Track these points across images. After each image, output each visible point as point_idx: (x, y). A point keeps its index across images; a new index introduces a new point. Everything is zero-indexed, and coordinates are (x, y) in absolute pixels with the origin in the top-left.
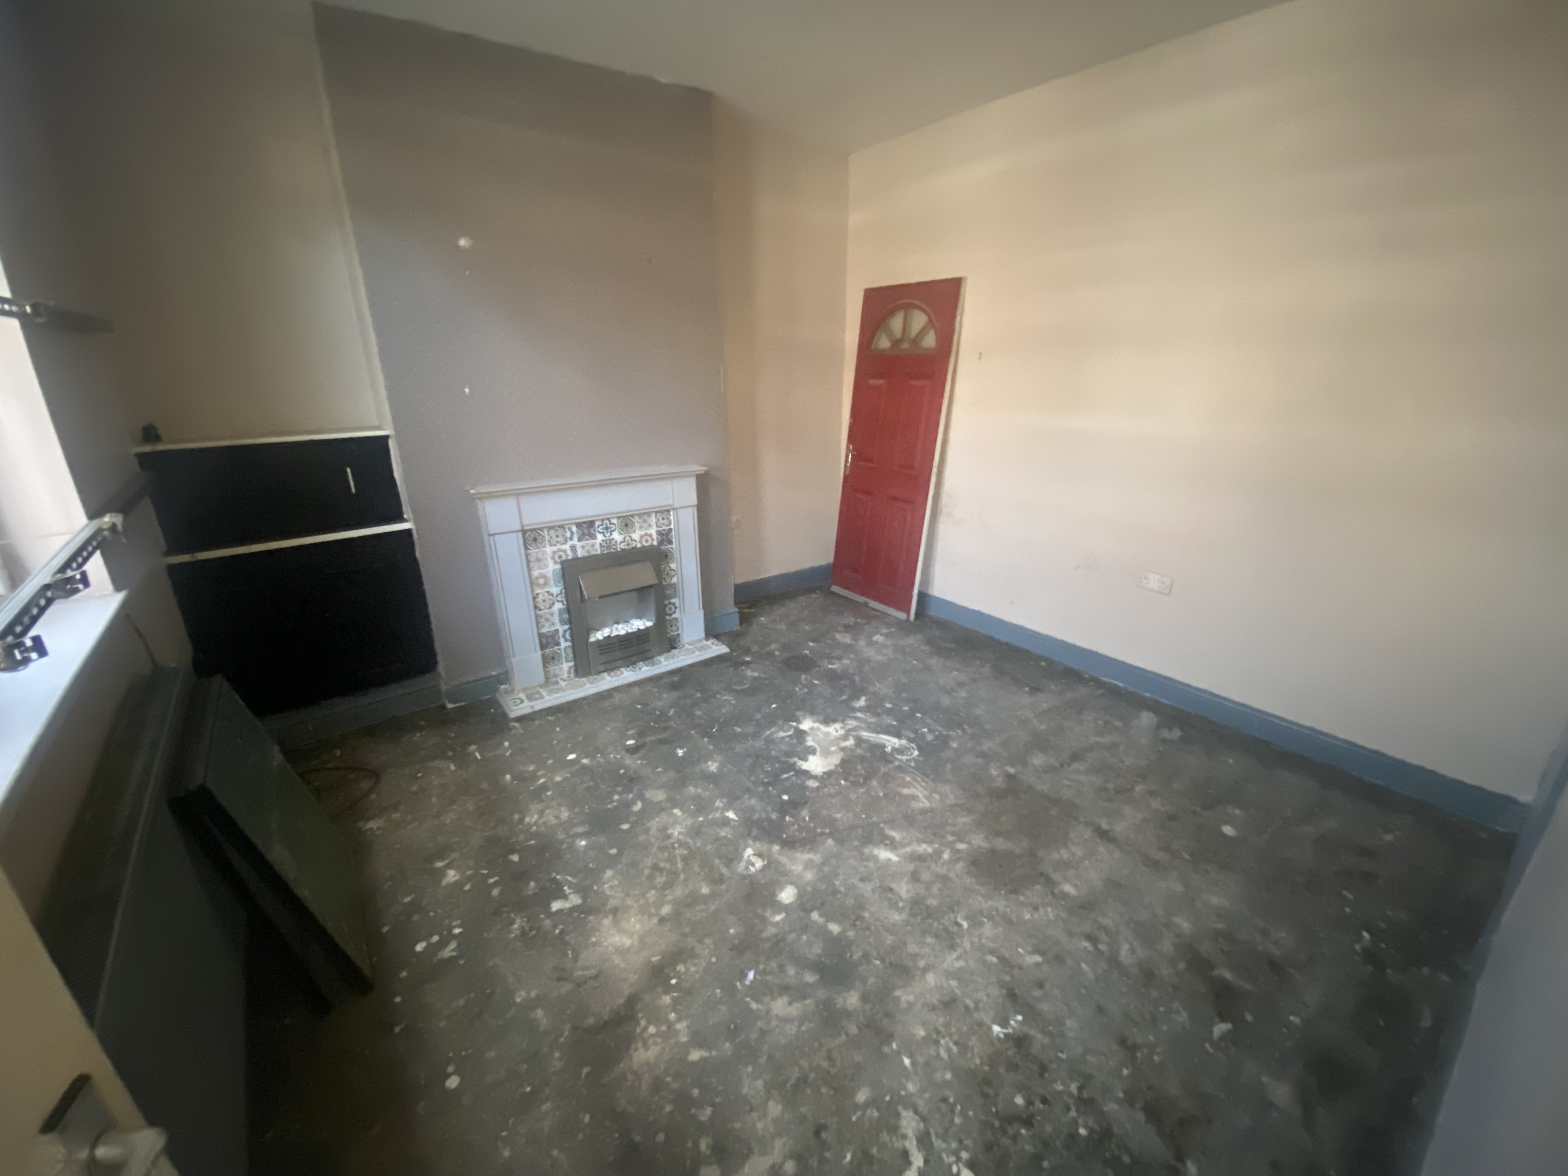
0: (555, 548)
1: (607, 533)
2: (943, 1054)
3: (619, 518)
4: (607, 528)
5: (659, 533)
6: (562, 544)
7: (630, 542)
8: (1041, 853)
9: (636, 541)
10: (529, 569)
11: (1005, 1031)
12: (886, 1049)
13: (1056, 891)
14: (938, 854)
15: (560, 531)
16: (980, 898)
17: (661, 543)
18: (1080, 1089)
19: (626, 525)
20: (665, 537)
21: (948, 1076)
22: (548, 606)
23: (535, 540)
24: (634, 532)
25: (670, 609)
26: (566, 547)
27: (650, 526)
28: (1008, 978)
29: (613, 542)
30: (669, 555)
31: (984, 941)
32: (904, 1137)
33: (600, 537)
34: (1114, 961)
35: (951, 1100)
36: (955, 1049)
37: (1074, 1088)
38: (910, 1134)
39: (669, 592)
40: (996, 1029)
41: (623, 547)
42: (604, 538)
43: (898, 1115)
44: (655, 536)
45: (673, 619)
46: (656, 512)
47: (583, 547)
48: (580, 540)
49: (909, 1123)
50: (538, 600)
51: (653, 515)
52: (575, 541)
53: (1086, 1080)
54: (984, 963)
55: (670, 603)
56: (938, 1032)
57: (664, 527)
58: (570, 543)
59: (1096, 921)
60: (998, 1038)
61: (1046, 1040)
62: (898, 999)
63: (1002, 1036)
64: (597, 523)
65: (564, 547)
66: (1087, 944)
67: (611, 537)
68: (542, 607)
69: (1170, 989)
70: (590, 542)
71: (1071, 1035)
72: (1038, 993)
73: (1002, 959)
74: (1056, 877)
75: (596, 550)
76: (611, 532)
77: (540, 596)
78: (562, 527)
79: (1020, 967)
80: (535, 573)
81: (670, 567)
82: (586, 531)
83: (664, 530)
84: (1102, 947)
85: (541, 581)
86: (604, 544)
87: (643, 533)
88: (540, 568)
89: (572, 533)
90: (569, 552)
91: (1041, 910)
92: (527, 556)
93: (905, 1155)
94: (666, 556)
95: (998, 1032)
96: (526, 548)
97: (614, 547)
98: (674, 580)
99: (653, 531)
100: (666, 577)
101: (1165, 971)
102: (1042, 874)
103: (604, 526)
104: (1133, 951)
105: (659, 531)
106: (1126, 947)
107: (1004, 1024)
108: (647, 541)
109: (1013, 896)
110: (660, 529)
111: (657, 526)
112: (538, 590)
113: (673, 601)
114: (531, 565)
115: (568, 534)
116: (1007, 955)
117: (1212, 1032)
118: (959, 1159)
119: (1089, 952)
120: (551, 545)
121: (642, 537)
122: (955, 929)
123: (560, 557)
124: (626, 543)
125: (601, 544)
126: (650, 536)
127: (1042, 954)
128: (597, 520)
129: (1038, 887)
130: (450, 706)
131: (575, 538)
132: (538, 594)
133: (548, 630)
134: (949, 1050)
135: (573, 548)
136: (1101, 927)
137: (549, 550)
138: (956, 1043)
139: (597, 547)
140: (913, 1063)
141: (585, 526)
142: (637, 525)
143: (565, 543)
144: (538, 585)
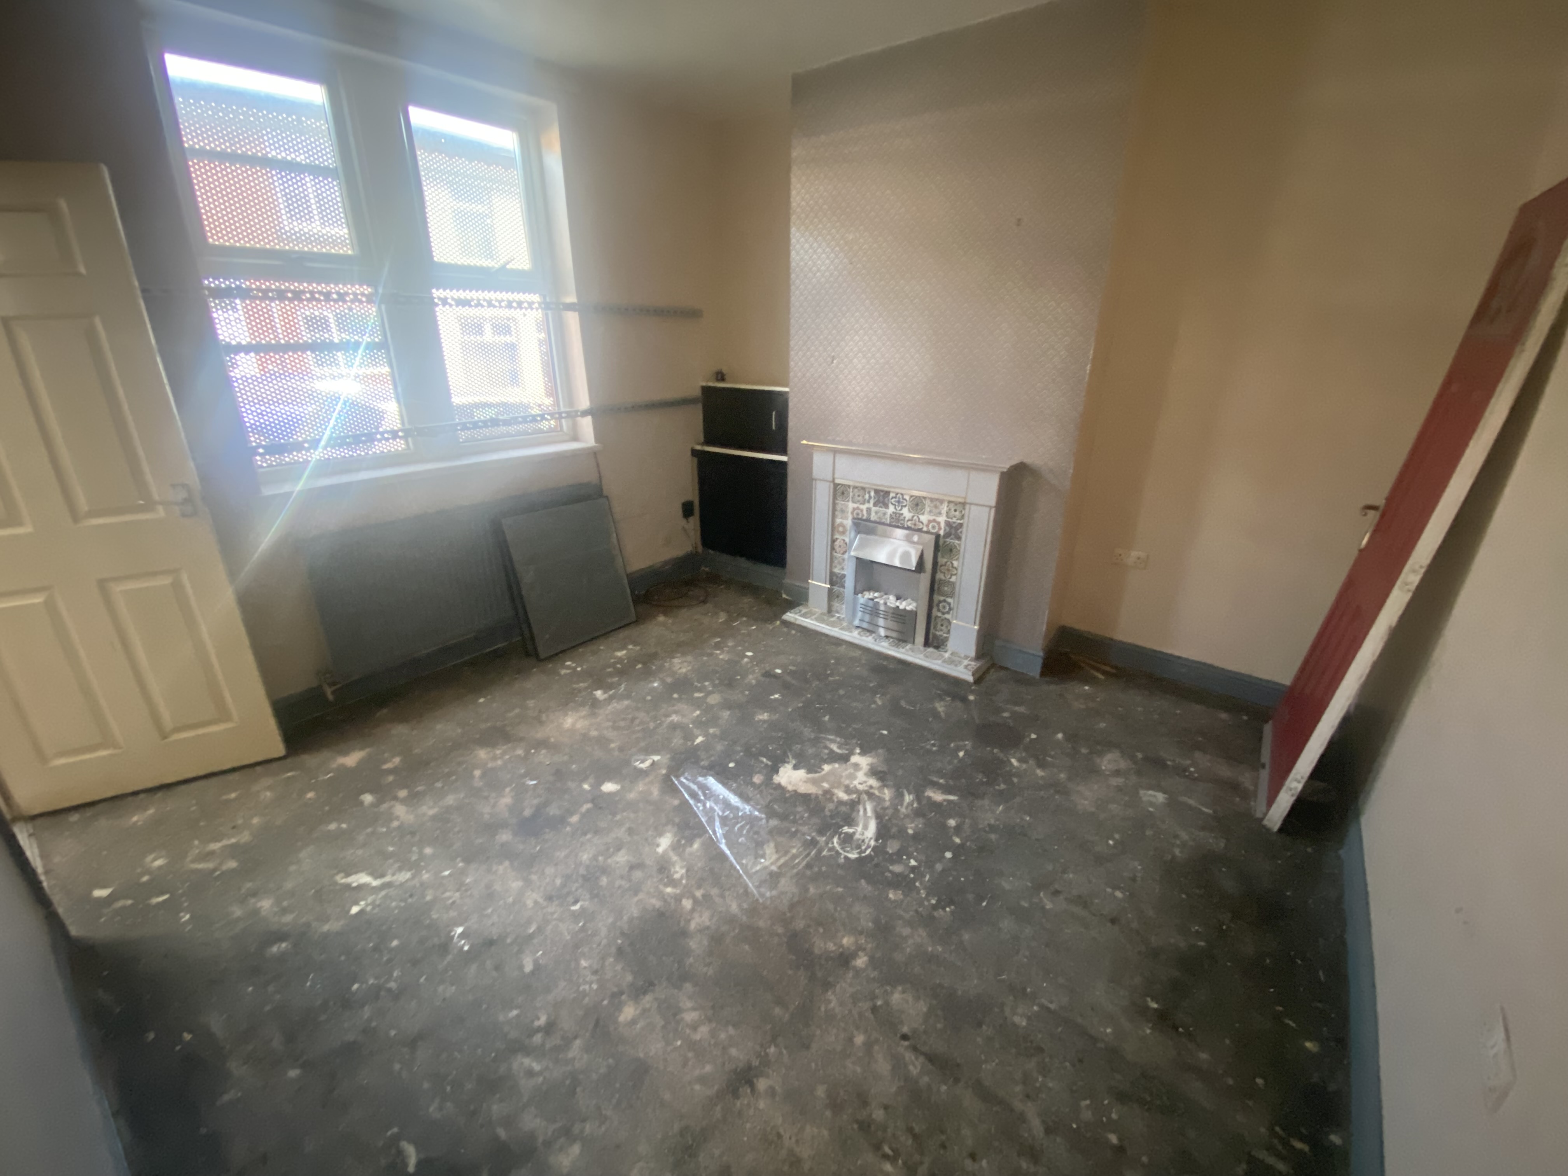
0: (855, 505)
1: (899, 506)
2: (448, 894)
3: (911, 496)
4: (899, 502)
5: (948, 524)
6: (861, 504)
7: (917, 523)
8: (688, 987)
9: (922, 523)
10: (834, 516)
11: (456, 936)
12: (459, 859)
13: (624, 997)
14: (673, 883)
15: (861, 493)
16: (610, 920)
17: (948, 535)
18: (389, 990)
19: (917, 505)
20: (954, 530)
21: (428, 898)
22: (842, 552)
23: (843, 493)
24: (923, 514)
25: (944, 607)
26: (864, 507)
27: (940, 513)
28: (509, 941)
29: (902, 518)
30: (954, 550)
31: (554, 923)
32: (393, 875)
33: (891, 509)
34: (518, 1047)
35: (410, 900)
36: (450, 901)
37: (392, 985)
38: (395, 878)
39: (946, 589)
40: (460, 930)
41: (910, 525)
42: (894, 511)
43: (409, 870)
44: (943, 525)
45: (946, 619)
46: (949, 502)
47: (876, 513)
48: (875, 505)
49: (404, 876)
50: (836, 543)
51: (946, 504)
52: (871, 505)
53: (396, 996)
54: (529, 922)
55: (945, 601)
56: (466, 890)
57: (954, 520)
58: (867, 505)
59: (576, 1038)
60: (451, 931)
61: (440, 967)
62: (501, 863)
63: (453, 934)
64: (892, 495)
65: (862, 507)
66: (543, 1020)
67: (901, 512)
68: (838, 551)
69: (472, 1107)
70: (883, 510)
71: (441, 989)
72: (489, 964)
73: (531, 937)
74: (648, 1000)
75: (886, 519)
76: (902, 506)
77: (838, 541)
78: (863, 489)
79: (520, 951)
80: (838, 521)
81: (952, 564)
82: (881, 499)
83: (954, 523)
84: (538, 1038)
85: (841, 529)
86: (894, 516)
87: (931, 518)
88: (841, 518)
89: (870, 497)
90: (865, 512)
91: (594, 978)
92: (834, 504)
93: (382, 876)
94: (951, 550)
95: (456, 931)
96: (835, 498)
97: (902, 522)
98: (953, 579)
99: (942, 519)
100: (946, 572)
101: (497, 1109)
102: (652, 984)
103: (897, 499)
104: (530, 1073)
105: (949, 522)
106: (536, 1067)
107: (462, 936)
108: (934, 527)
109: (613, 950)
110: (950, 520)
111: (947, 516)
112: (837, 536)
113: (949, 600)
114: (837, 513)
115: (867, 496)
116: (535, 941)
117: (409, 1142)
118: (367, 905)
119: (533, 1022)
120: (853, 502)
121: (930, 522)
122: (570, 899)
123: (858, 514)
124: (913, 522)
125: (891, 515)
126: (939, 523)
127: (533, 973)
128: (893, 492)
129: (629, 978)
130: (784, 596)
131: (872, 501)
132: (837, 539)
133: (838, 571)
134: (450, 898)
135: (869, 510)
136: (568, 1042)
137: (851, 505)
138: (454, 903)
139: (888, 516)
140: (444, 877)
141: (882, 494)
142: (927, 509)
143: (863, 503)
144: (838, 532)
